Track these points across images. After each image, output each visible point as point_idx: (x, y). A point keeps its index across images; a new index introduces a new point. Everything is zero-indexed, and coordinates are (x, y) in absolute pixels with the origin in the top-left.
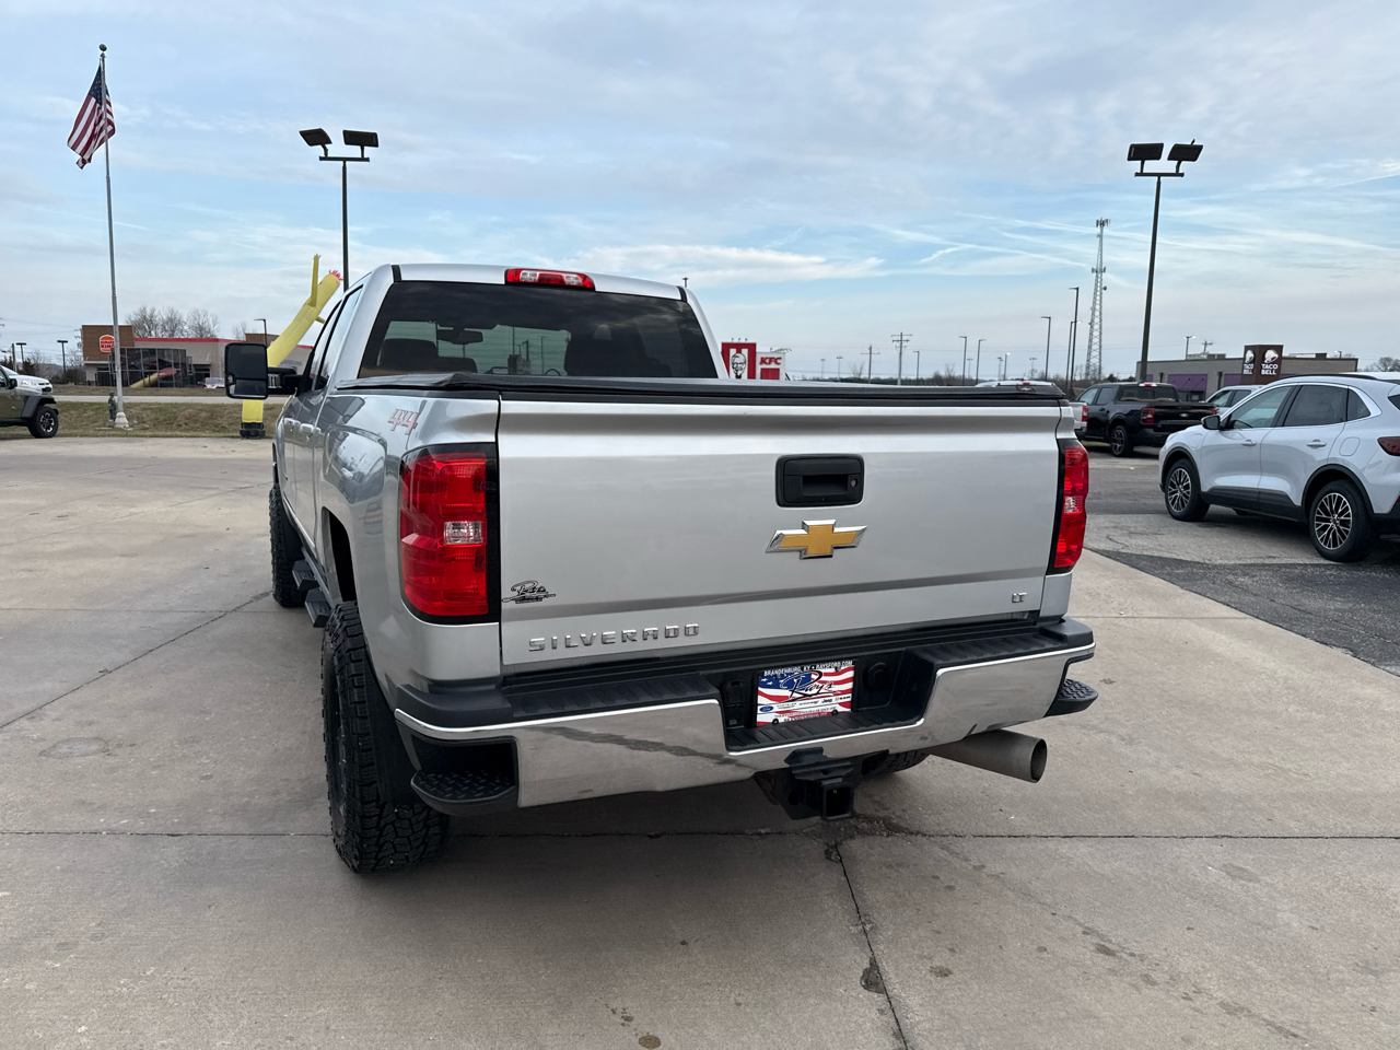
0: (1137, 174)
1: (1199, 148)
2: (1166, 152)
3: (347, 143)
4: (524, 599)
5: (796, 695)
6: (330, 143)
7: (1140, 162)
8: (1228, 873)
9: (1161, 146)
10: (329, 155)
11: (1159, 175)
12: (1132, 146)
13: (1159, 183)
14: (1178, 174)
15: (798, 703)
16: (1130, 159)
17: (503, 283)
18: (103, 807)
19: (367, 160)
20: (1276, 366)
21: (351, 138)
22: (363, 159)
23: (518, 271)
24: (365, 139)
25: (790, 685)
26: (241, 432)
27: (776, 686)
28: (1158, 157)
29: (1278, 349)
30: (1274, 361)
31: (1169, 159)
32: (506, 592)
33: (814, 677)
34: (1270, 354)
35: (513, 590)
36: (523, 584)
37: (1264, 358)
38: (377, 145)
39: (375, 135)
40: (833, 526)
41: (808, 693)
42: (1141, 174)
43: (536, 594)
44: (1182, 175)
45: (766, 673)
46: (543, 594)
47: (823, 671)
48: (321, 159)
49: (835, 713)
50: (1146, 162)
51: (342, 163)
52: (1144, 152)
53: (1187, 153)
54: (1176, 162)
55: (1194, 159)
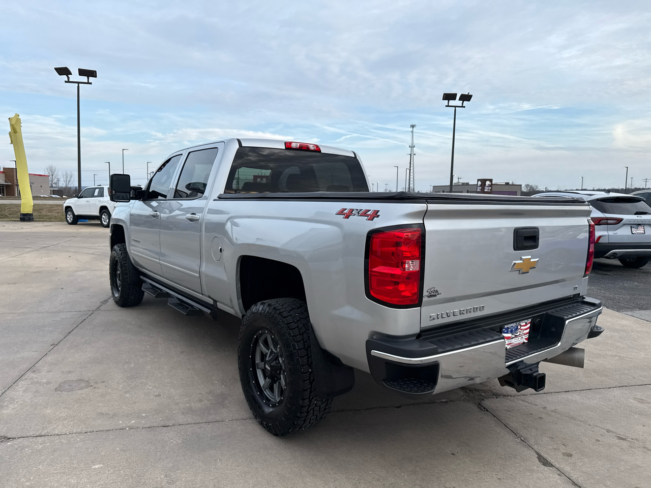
0: (446, 106)
1: (471, 96)
2: (458, 97)
3: (80, 75)
4: (431, 296)
5: (513, 336)
6: (71, 74)
7: (447, 101)
8: (638, 401)
9: (455, 95)
10: (70, 80)
11: (455, 107)
12: (444, 94)
13: (455, 110)
14: (463, 107)
15: (513, 339)
16: (443, 99)
17: (284, 148)
18: (115, 415)
19: (91, 83)
20: (490, 188)
21: (82, 72)
22: (88, 83)
23: (291, 143)
24: (91, 74)
25: (511, 332)
26: (20, 218)
27: (507, 333)
28: (455, 100)
29: (491, 180)
30: (490, 186)
31: (459, 100)
32: (425, 293)
33: (519, 327)
34: (488, 183)
35: (427, 292)
36: (430, 289)
37: (485, 184)
38: (96, 77)
39: (95, 72)
40: (530, 259)
41: (517, 335)
42: (448, 106)
43: (435, 293)
44: (464, 107)
45: (506, 327)
46: (437, 293)
47: (522, 324)
48: (66, 82)
49: (524, 343)
50: (450, 101)
51: (77, 84)
52: (449, 97)
53: (466, 98)
54: (462, 101)
55: (469, 101)
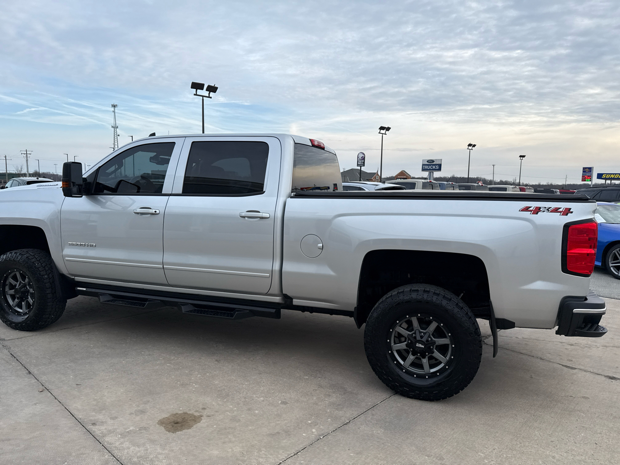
0: (194, 95)
1: (217, 88)
2: (205, 87)
7: (195, 90)
9: (203, 85)
11: (203, 96)
12: (193, 83)
13: (203, 100)
14: (209, 97)
16: (192, 88)
17: (311, 145)
28: (203, 89)
31: (206, 90)
42: (196, 95)
44: (211, 98)
50: (198, 90)
52: (197, 86)
53: (212, 89)
54: (209, 92)
55: (215, 92)
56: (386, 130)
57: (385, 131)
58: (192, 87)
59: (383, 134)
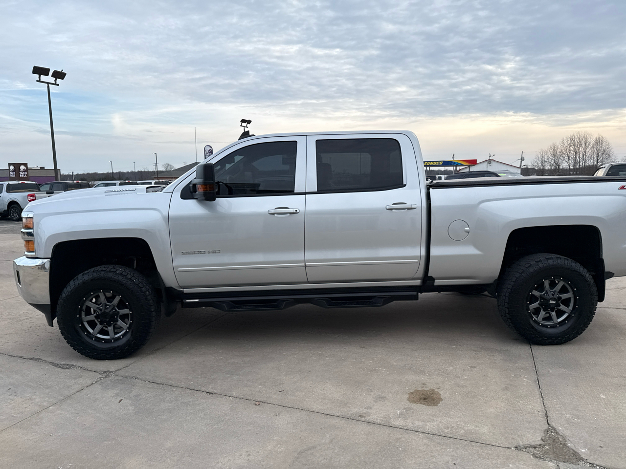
0: (37, 81)
1: (65, 74)
2: (51, 73)
7: (38, 75)
9: (48, 70)
11: (48, 83)
12: (35, 67)
13: (48, 87)
14: (55, 84)
20: (26, 173)
28: (48, 75)
29: (26, 165)
30: (24, 171)
31: (52, 76)
34: (22, 168)
37: (20, 169)
42: (39, 81)
44: (58, 85)
50: (41, 76)
52: (40, 71)
53: (59, 75)
54: (55, 78)
55: (63, 79)
56: (248, 123)
57: (246, 123)
58: (34, 72)
59: (244, 127)
